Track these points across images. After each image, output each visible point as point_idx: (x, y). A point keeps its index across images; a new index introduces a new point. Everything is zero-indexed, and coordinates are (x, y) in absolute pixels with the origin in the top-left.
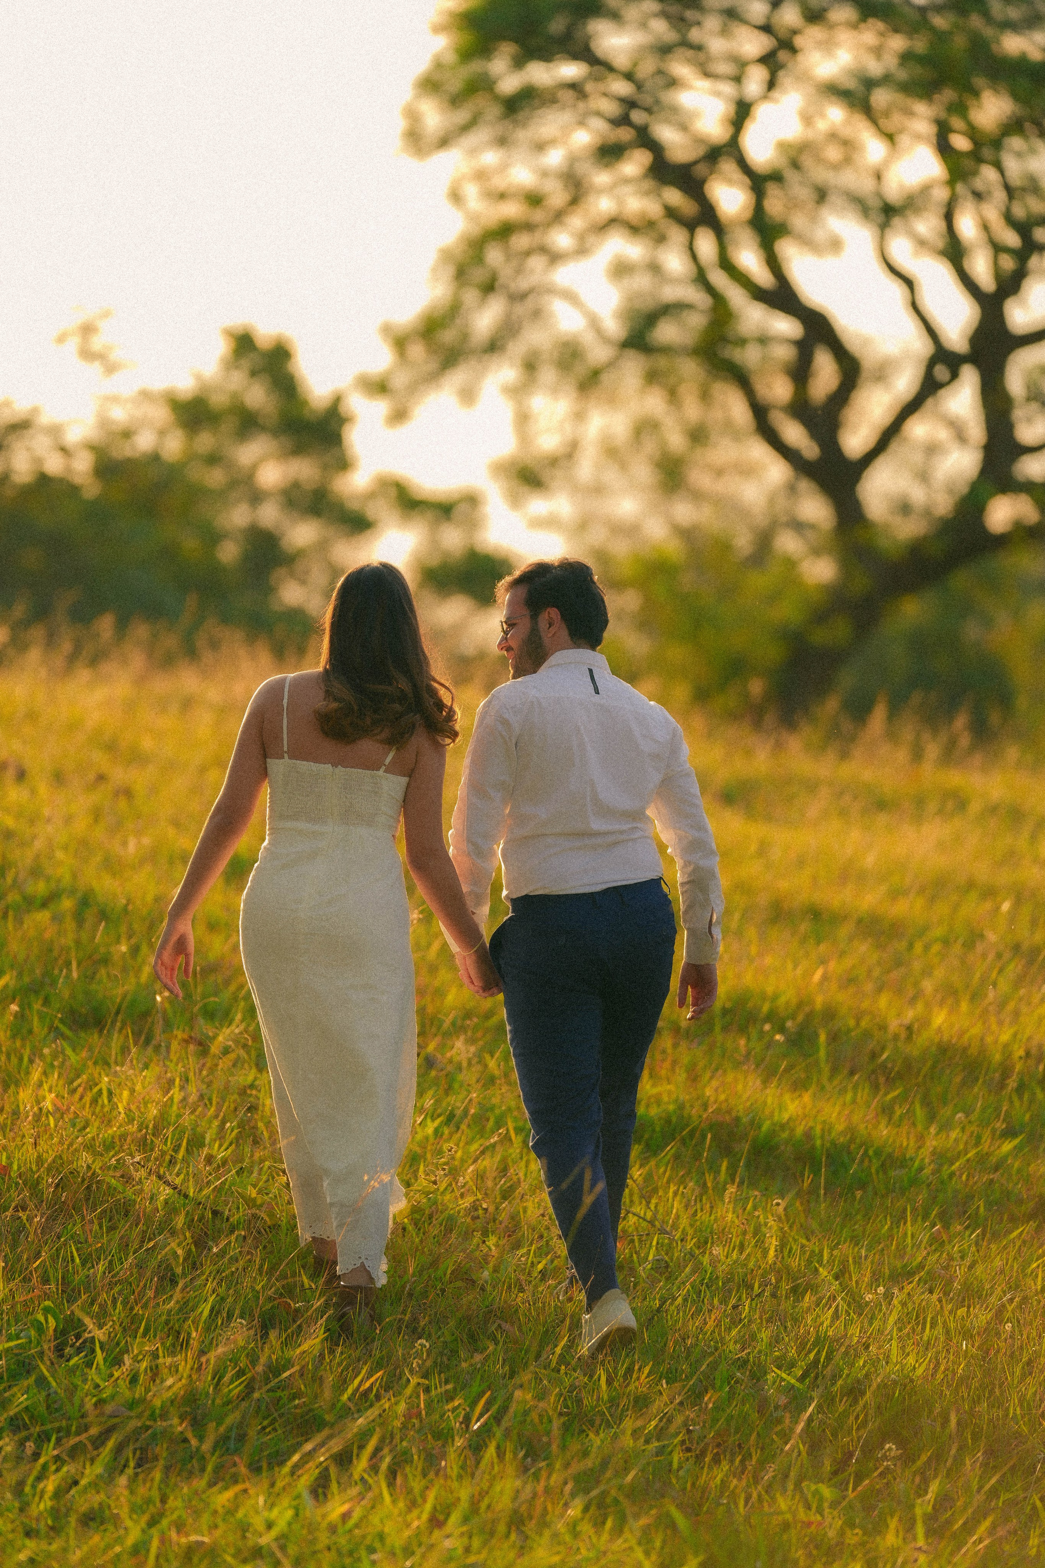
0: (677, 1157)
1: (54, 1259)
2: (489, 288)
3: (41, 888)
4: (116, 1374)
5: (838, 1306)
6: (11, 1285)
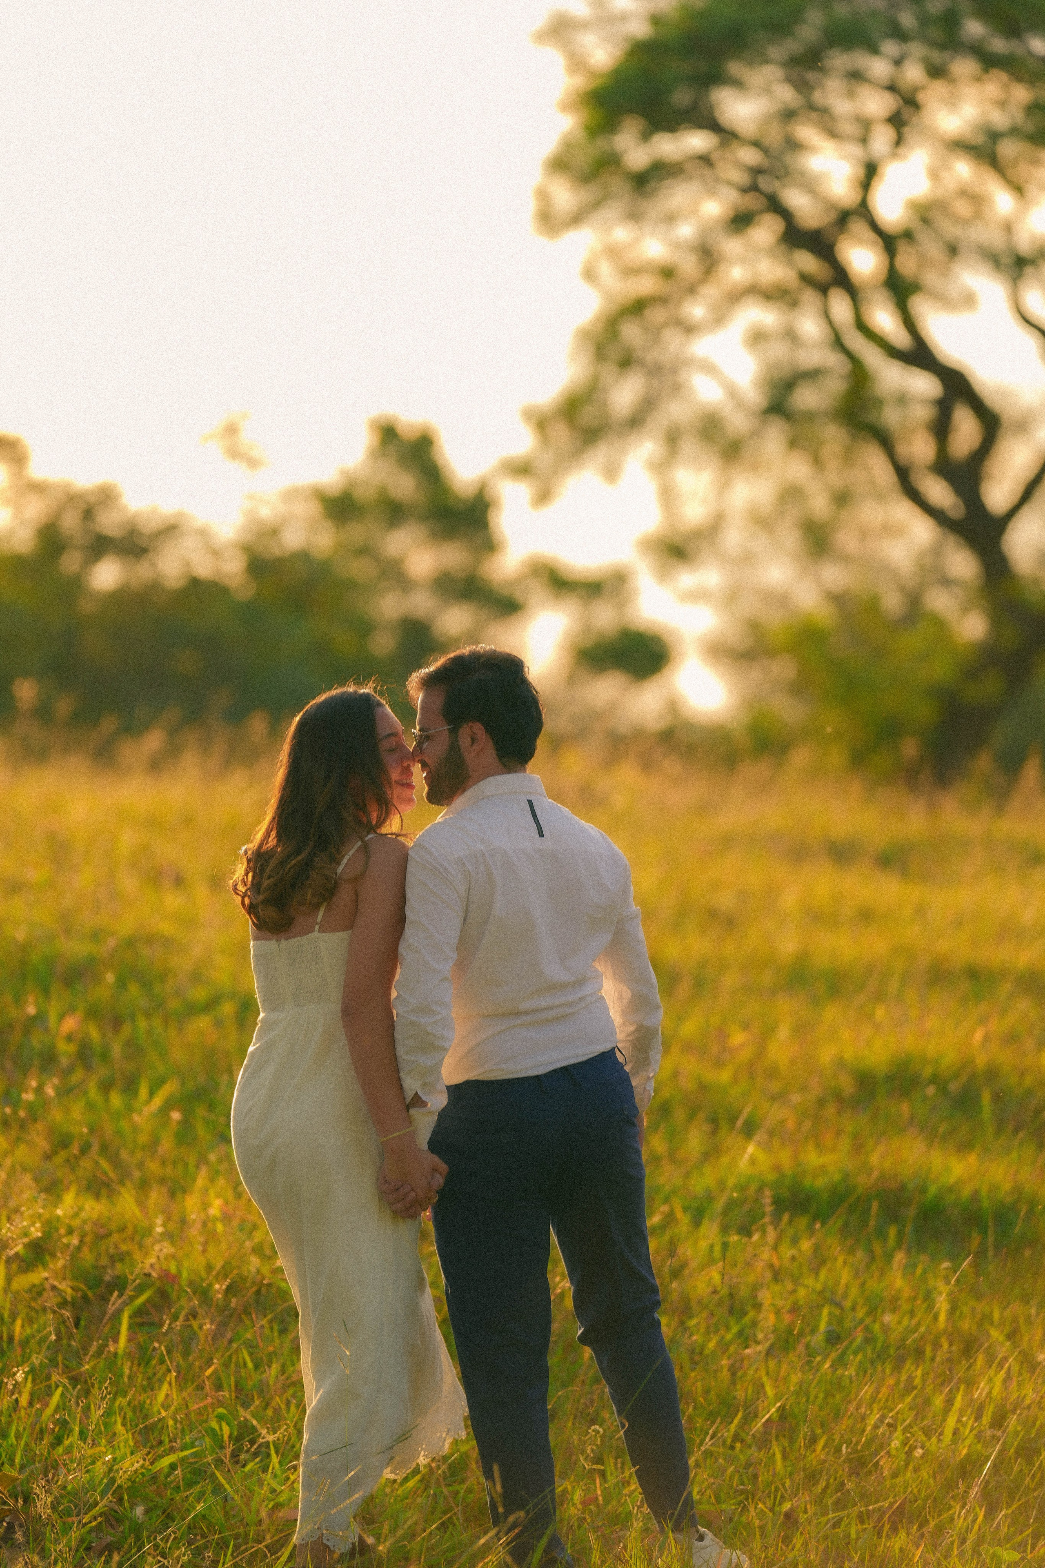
0: (846, 1225)
1: (226, 1365)
2: (626, 362)
3: (199, 994)
4: (292, 1478)
5: (1009, 1369)
6: (185, 1394)
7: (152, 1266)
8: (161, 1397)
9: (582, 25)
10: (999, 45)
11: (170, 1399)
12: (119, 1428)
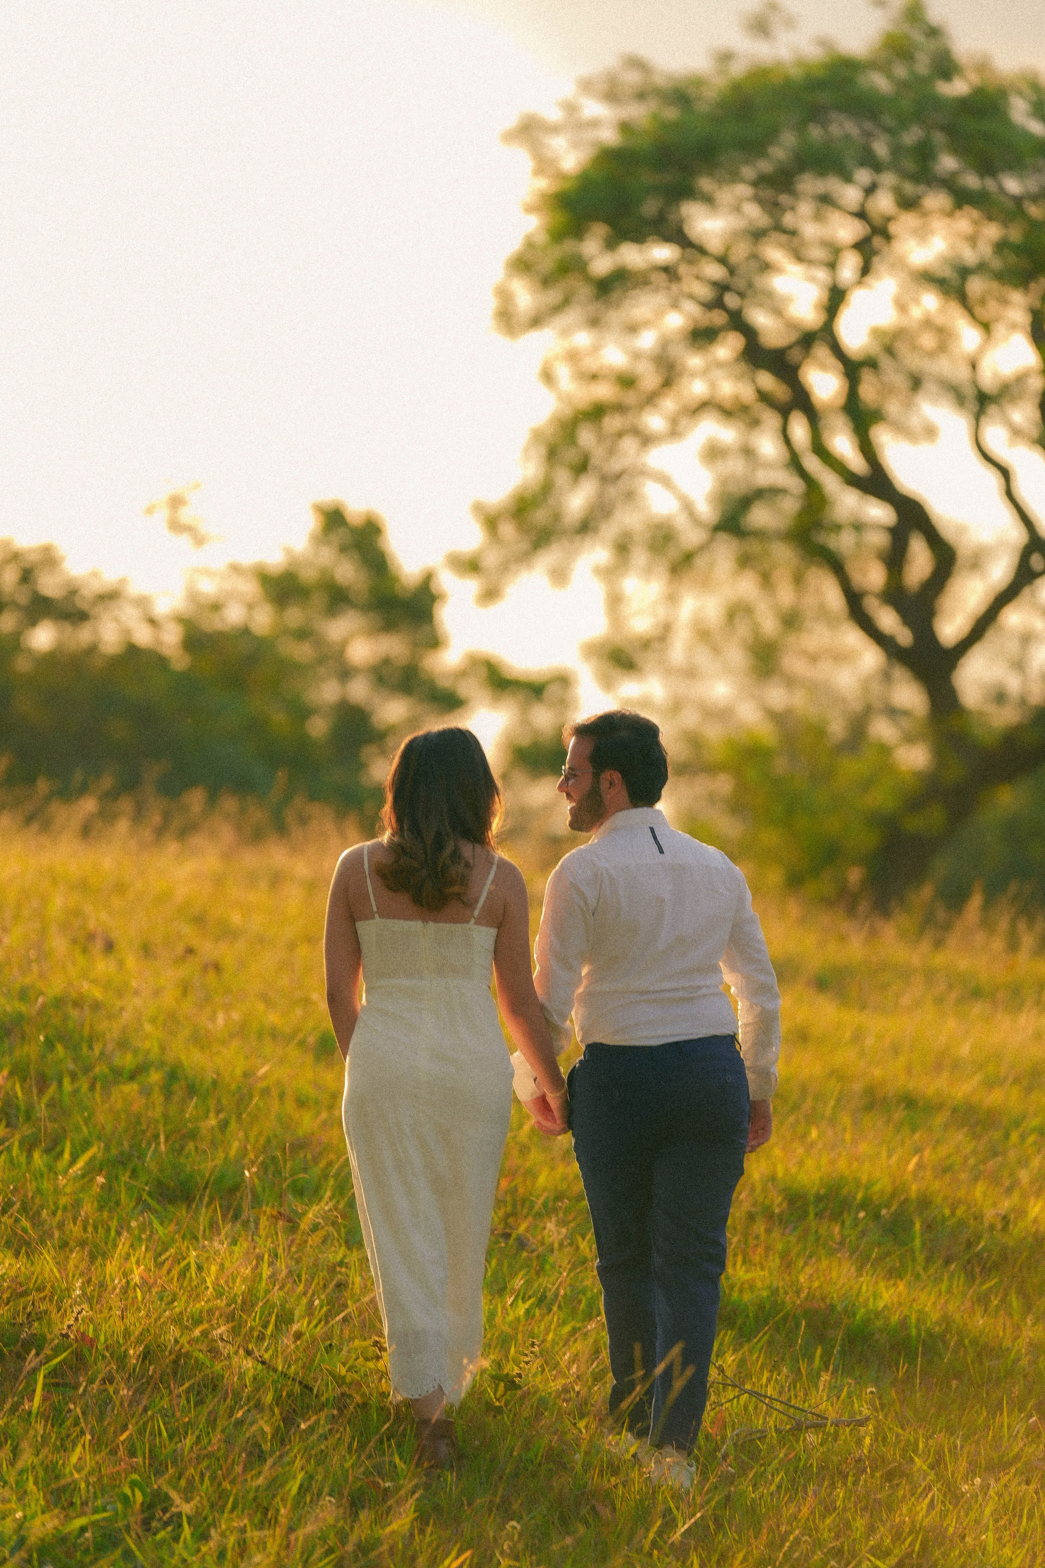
0: (770, 1343)
1: (141, 1432)
2: (581, 468)
3: (128, 1061)
4: (204, 1550)
5: (933, 1497)
6: (98, 1458)
7: (69, 1327)
8: (74, 1459)
9: (554, 129)
10: (971, 181)
11: (82, 1462)
12: (31, 1486)
